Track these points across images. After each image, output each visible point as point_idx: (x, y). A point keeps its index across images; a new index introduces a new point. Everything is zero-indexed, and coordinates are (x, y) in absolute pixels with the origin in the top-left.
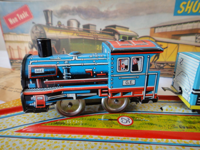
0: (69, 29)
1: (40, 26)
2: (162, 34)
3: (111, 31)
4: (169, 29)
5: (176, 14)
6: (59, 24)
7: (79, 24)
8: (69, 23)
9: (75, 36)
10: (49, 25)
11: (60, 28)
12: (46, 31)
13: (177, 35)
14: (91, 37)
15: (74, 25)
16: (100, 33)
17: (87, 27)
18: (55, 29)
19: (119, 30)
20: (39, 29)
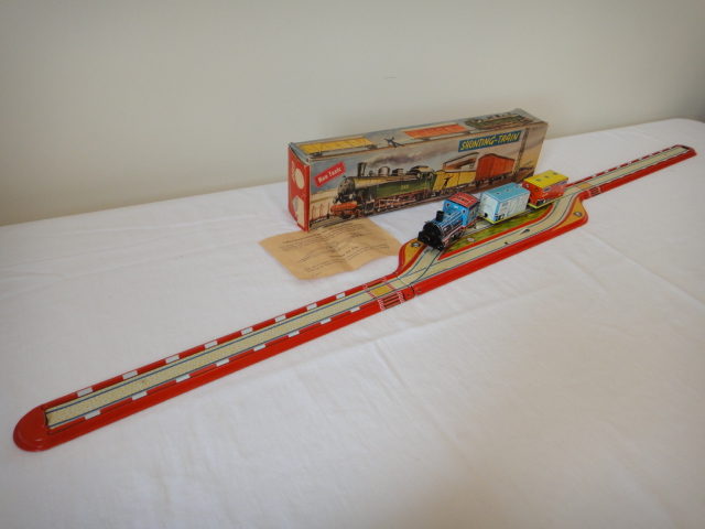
0: (380, 176)
1: (351, 178)
2: (450, 167)
3: (415, 171)
4: (455, 162)
5: (460, 151)
6: (371, 173)
7: (389, 170)
8: (380, 171)
9: (384, 182)
10: (360, 176)
11: (371, 176)
12: (356, 181)
13: (459, 166)
14: (397, 179)
15: (385, 172)
16: (408, 174)
17: (396, 172)
18: (366, 178)
19: (421, 170)
20: (349, 181)
